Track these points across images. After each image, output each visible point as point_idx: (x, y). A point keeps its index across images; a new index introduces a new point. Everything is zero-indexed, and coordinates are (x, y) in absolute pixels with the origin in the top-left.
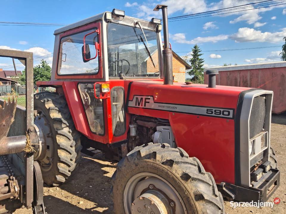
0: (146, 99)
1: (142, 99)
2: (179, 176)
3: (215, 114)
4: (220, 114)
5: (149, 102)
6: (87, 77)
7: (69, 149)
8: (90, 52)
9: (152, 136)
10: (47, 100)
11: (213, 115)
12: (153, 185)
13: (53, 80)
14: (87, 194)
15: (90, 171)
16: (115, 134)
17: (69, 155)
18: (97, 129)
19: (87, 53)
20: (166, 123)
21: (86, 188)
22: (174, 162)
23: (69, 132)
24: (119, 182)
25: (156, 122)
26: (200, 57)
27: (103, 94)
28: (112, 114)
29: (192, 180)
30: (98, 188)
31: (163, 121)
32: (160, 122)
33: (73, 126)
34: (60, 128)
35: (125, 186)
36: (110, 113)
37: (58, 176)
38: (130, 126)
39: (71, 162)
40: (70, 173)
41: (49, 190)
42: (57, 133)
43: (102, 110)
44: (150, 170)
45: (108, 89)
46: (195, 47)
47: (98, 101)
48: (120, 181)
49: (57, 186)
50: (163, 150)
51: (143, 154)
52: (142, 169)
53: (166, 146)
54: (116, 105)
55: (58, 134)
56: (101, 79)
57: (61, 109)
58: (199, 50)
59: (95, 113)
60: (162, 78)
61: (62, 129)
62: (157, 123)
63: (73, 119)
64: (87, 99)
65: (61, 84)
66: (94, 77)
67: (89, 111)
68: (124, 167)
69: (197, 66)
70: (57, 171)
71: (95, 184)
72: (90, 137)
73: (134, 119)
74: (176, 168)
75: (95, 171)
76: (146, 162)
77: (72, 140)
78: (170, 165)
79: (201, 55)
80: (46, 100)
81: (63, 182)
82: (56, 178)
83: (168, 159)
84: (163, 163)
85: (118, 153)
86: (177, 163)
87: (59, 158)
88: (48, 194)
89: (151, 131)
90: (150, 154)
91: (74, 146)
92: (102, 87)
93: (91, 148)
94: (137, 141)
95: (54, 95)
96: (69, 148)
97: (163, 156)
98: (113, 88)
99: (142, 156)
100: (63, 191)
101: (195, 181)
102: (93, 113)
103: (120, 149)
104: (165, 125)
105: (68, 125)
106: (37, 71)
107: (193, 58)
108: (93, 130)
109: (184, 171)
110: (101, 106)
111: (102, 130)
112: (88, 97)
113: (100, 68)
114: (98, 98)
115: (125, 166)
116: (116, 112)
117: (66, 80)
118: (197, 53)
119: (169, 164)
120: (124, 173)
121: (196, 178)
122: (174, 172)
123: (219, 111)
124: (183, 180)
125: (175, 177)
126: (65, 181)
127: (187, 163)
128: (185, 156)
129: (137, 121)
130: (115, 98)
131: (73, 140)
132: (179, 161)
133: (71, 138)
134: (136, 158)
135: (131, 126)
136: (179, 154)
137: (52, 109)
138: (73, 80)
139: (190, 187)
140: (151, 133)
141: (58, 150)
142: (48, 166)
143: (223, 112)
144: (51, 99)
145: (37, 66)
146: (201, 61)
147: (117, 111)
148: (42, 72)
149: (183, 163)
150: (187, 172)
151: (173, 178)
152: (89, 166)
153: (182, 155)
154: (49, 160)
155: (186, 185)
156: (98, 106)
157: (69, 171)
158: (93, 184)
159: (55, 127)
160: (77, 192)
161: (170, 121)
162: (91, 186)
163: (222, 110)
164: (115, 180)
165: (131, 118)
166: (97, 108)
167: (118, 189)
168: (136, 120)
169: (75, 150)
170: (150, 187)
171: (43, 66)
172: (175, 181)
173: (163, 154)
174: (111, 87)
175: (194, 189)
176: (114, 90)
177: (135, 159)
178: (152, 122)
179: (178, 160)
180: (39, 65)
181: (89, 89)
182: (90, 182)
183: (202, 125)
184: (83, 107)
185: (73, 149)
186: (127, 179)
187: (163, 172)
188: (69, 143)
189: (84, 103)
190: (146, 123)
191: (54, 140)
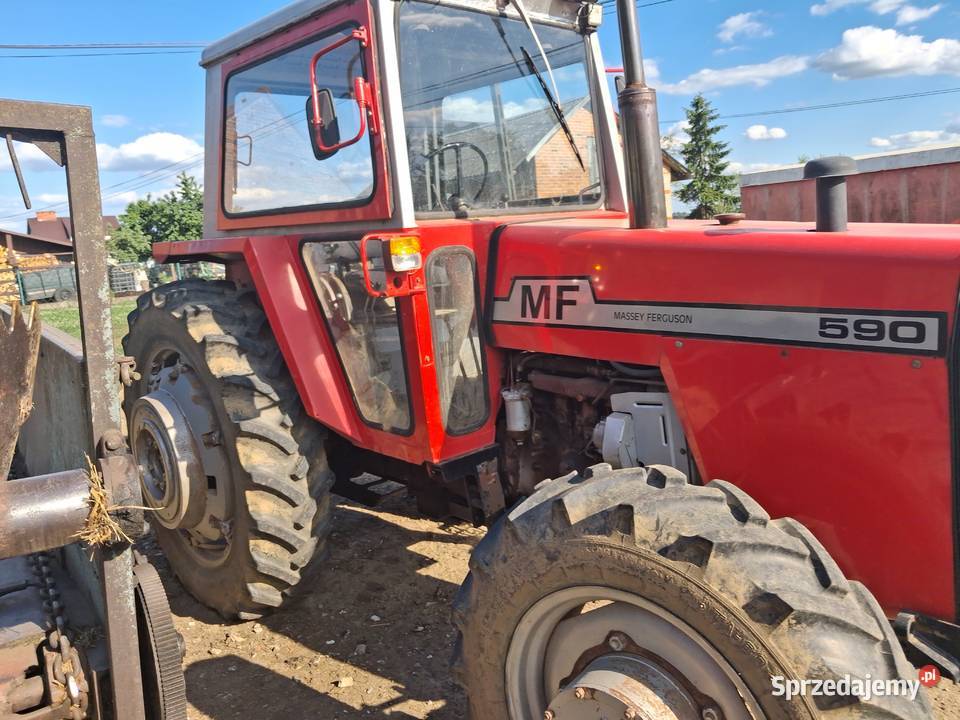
0: (561, 289)
1: (545, 290)
2: (737, 605)
3: (857, 337)
4: (880, 337)
5: (573, 303)
6: (331, 216)
7: (288, 488)
8: (336, 119)
9: (596, 430)
10: (194, 310)
11: (850, 340)
12: (625, 635)
13: (213, 236)
14: (362, 648)
15: (370, 558)
16: (451, 427)
17: (290, 510)
18: (384, 411)
19: (326, 124)
20: (646, 379)
21: (358, 623)
22: (714, 547)
23: (283, 425)
24: (485, 624)
25: (605, 379)
26: (714, 139)
27: (398, 278)
28: (437, 352)
29: (799, 622)
30: (400, 623)
31: (635, 372)
32: (621, 375)
33: (295, 403)
34: (247, 411)
35: (511, 638)
36: (428, 351)
37: (256, 588)
38: (504, 393)
39: (298, 534)
40: (296, 574)
41: (227, 636)
42: (240, 433)
43: (398, 339)
44: (608, 578)
45: (416, 258)
46: (696, 104)
47: (381, 307)
48: (487, 617)
49: (257, 621)
50: (662, 498)
51: (576, 513)
52: (576, 575)
53: (668, 477)
54: (447, 318)
55: (242, 436)
56: (385, 220)
57: (248, 339)
58: (712, 115)
59: (372, 350)
60: (610, 210)
61: (257, 414)
62: (612, 380)
63: (294, 376)
64: (341, 301)
65: (240, 248)
66: (359, 213)
67: (350, 346)
68: (502, 565)
69: (708, 167)
70: (248, 569)
71: (388, 608)
72: (360, 440)
73: (519, 369)
74: (721, 572)
75: (385, 556)
76: (589, 545)
77: (297, 455)
78: (695, 557)
79: (718, 129)
80: (190, 310)
81: (276, 605)
82: (248, 594)
83: (684, 534)
84: (664, 551)
85: (468, 496)
86: (727, 549)
87: (254, 523)
88: (226, 652)
89: (588, 412)
90: (605, 514)
91: (302, 476)
92: (393, 251)
93: (366, 477)
94: (535, 451)
95: (220, 289)
96: (286, 485)
97: (662, 520)
98: (434, 252)
99: (573, 520)
100: (277, 637)
101: (810, 624)
102: (364, 352)
103: (473, 480)
104: (644, 389)
105: (277, 398)
106: (167, 211)
107: (693, 140)
108: (369, 413)
109: (759, 585)
110: (394, 323)
111: (400, 412)
112: (340, 292)
113: (380, 180)
114: (377, 294)
115: (505, 560)
116: (450, 343)
117: (258, 232)
118: (705, 124)
119: (692, 554)
120: (504, 589)
121: (812, 614)
122: (715, 588)
123: (875, 327)
124: (758, 621)
125: (720, 610)
126: (283, 603)
127: (766, 548)
128: (755, 520)
129: (532, 376)
130: (444, 291)
131: (301, 454)
132: (731, 544)
133: (293, 446)
134: (548, 530)
135: (508, 396)
136: (725, 508)
137: (213, 344)
138: (282, 232)
139: (791, 652)
140: (587, 419)
141: (248, 493)
142: (219, 546)
143: (894, 326)
144: (209, 306)
145: (166, 196)
146: (720, 151)
147: (454, 340)
148: (183, 216)
149: (749, 551)
150: (772, 585)
151: (712, 612)
152: (364, 540)
153: (741, 515)
154: (218, 526)
155: (770, 642)
156: (383, 323)
157: (294, 567)
158: (384, 609)
159: (230, 411)
160: (328, 643)
161: (667, 370)
162: (375, 618)
163: (887, 320)
164: (469, 611)
165: (507, 363)
166: (377, 331)
167: (482, 650)
168: (528, 370)
169: (311, 489)
170: (614, 645)
171: (186, 195)
172: (724, 626)
173: (662, 513)
174: (425, 250)
175: (808, 659)
176: (437, 263)
177: (543, 535)
178: (592, 376)
179: (730, 536)
180: (173, 194)
181: (343, 262)
182: (370, 600)
183: (785, 382)
184: (328, 332)
185: (302, 486)
186: (519, 612)
187: (666, 586)
188: (285, 464)
189: (328, 315)
190: (565, 381)
191: (232, 458)
